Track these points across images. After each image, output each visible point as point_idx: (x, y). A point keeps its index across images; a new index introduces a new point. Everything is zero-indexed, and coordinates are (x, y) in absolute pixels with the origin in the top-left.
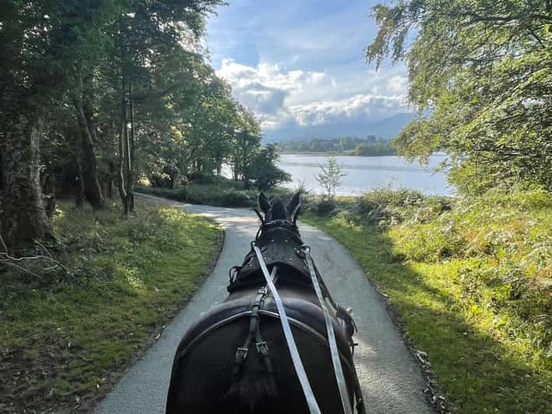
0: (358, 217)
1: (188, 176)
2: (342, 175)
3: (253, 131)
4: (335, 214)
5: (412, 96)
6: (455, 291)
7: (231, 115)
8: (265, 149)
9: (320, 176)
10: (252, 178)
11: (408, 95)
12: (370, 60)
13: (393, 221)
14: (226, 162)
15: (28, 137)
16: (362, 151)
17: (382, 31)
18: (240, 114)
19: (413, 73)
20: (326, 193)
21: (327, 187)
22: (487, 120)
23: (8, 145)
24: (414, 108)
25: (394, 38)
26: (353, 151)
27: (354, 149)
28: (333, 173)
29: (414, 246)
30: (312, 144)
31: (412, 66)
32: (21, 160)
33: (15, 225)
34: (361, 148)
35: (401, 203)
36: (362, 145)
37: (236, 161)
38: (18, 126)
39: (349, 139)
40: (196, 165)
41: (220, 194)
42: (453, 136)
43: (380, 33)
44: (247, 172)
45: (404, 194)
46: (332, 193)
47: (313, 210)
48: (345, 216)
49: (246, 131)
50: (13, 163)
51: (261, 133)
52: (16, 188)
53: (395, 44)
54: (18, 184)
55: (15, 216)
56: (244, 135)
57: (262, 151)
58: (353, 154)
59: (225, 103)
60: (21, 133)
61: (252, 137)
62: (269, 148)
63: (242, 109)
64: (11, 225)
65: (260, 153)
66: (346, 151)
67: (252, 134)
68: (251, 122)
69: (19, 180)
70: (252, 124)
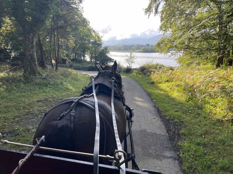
0: (141, 73)
1: (71, 59)
2: (135, 59)
3: (99, 41)
4: (132, 72)
5: (161, 28)
6: (168, 89)
7: (90, 34)
8: (103, 49)
9: (127, 59)
10: (98, 61)
11: (159, 28)
12: (146, 14)
13: (152, 73)
14: (87, 54)
15: (33, 41)
16: (144, 50)
17: (151, 3)
18: (93, 33)
19: (162, 19)
20: (129, 66)
21: (129, 63)
22: (186, 38)
23: (27, 43)
24: (162, 33)
25: (155, 6)
26: (139, 51)
27: (140, 49)
28: (131, 58)
29: (158, 80)
30: (122, 47)
31: (162, 16)
32: (31, 48)
33: (29, 69)
34: (143, 49)
35: (156, 68)
36: (144, 48)
37: (91, 53)
38: (30, 37)
39: (138, 45)
40: (74, 55)
41: (87, 66)
42: (175, 44)
43: (150, 4)
44: (96, 58)
45: (158, 65)
46: (131, 65)
47: (124, 71)
48: (136, 73)
49: (96, 41)
50: (28, 49)
51: (102, 42)
52: (29, 57)
53: (155, 9)
54: (30, 56)
55: (29, 66)
56: (95, 43)
57: (102, 50)
58: (140, 52)
59: (87, 29)
60: (31, 39)
61: (98, 43)
62: (105, 48)
63: (94, 31)
64: (28, 69)
65: (101, 50)
66: (137, 51)
67: (98, 42)
68: (98, 37)
69: (30, 55)
70: (99, 38)
